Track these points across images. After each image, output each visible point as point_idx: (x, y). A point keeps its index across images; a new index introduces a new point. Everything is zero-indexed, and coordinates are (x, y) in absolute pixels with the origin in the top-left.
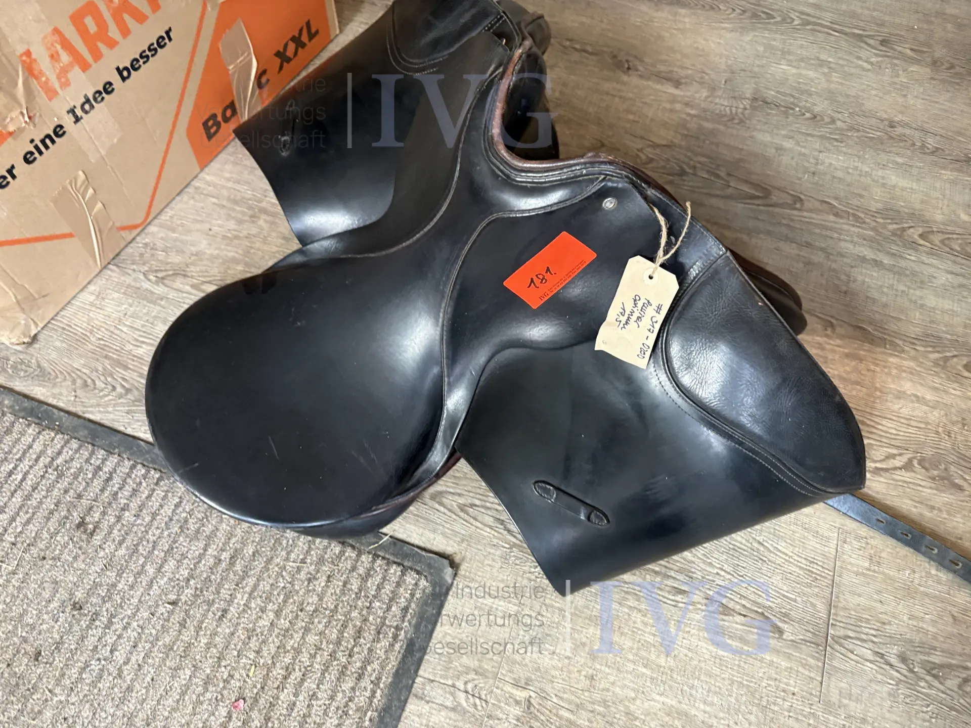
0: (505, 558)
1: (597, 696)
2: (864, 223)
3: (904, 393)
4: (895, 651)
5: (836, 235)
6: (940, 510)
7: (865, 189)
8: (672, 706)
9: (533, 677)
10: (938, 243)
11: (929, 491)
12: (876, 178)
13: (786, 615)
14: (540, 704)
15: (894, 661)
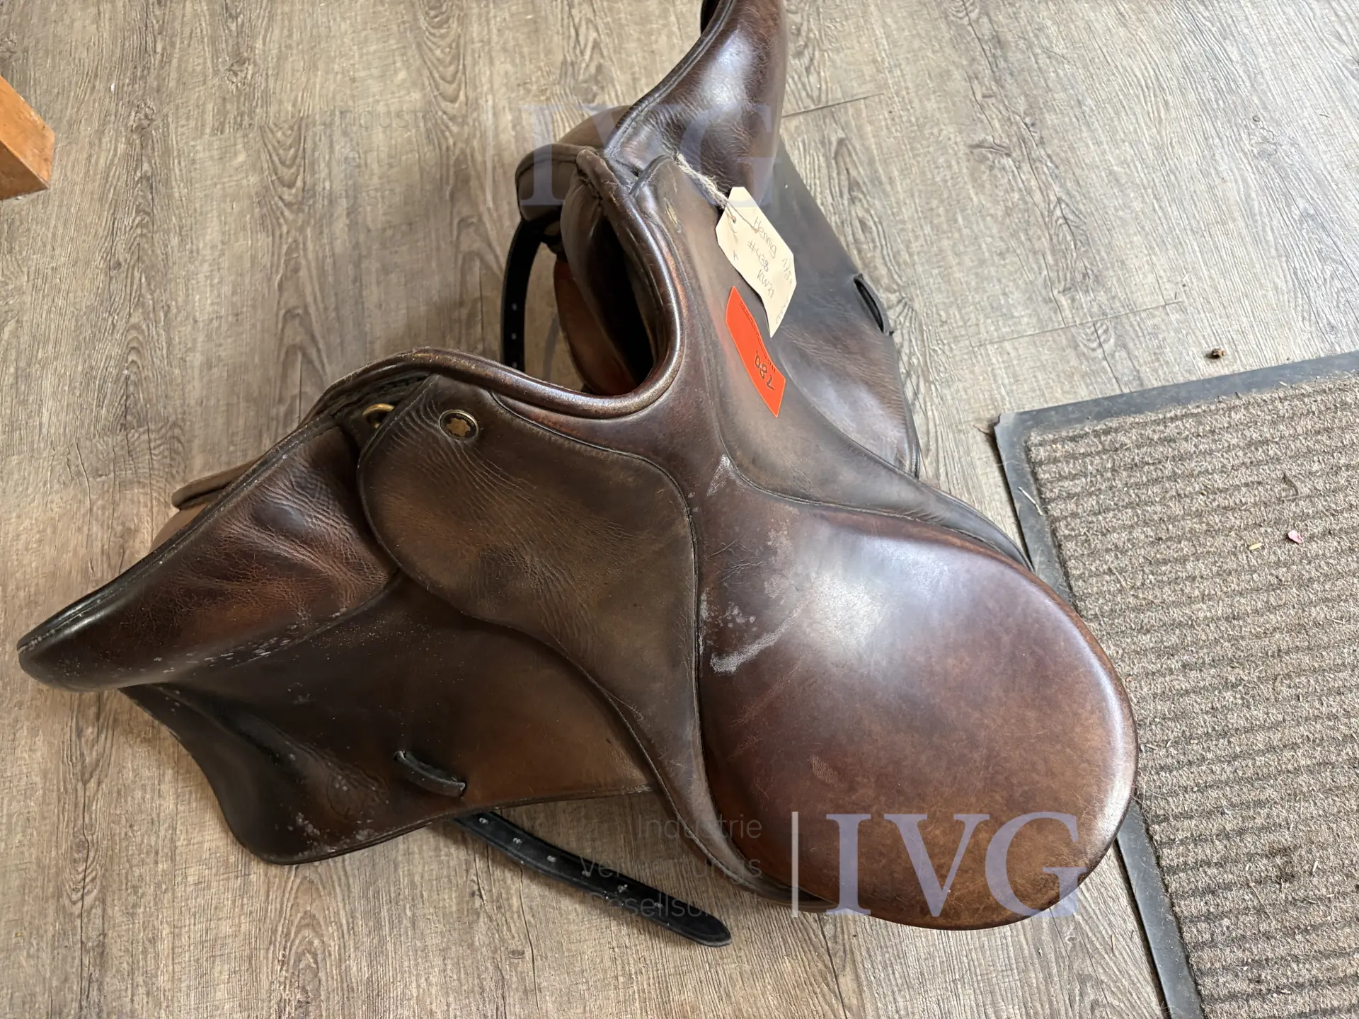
0: (948, 383)
1: (1013, 243)
2: (295, 241)
3: (516, 137)
4: (797, 62)
5: (329, 260)
6: (633, 74)
7: (241, 257)
8: (973, 187)
9: (1040, 299)
10: (293, 170)
11: (618, 87)
12: (217, 253)
13: (823, 143)
14: (1059, 282)
15: (806, 60)
